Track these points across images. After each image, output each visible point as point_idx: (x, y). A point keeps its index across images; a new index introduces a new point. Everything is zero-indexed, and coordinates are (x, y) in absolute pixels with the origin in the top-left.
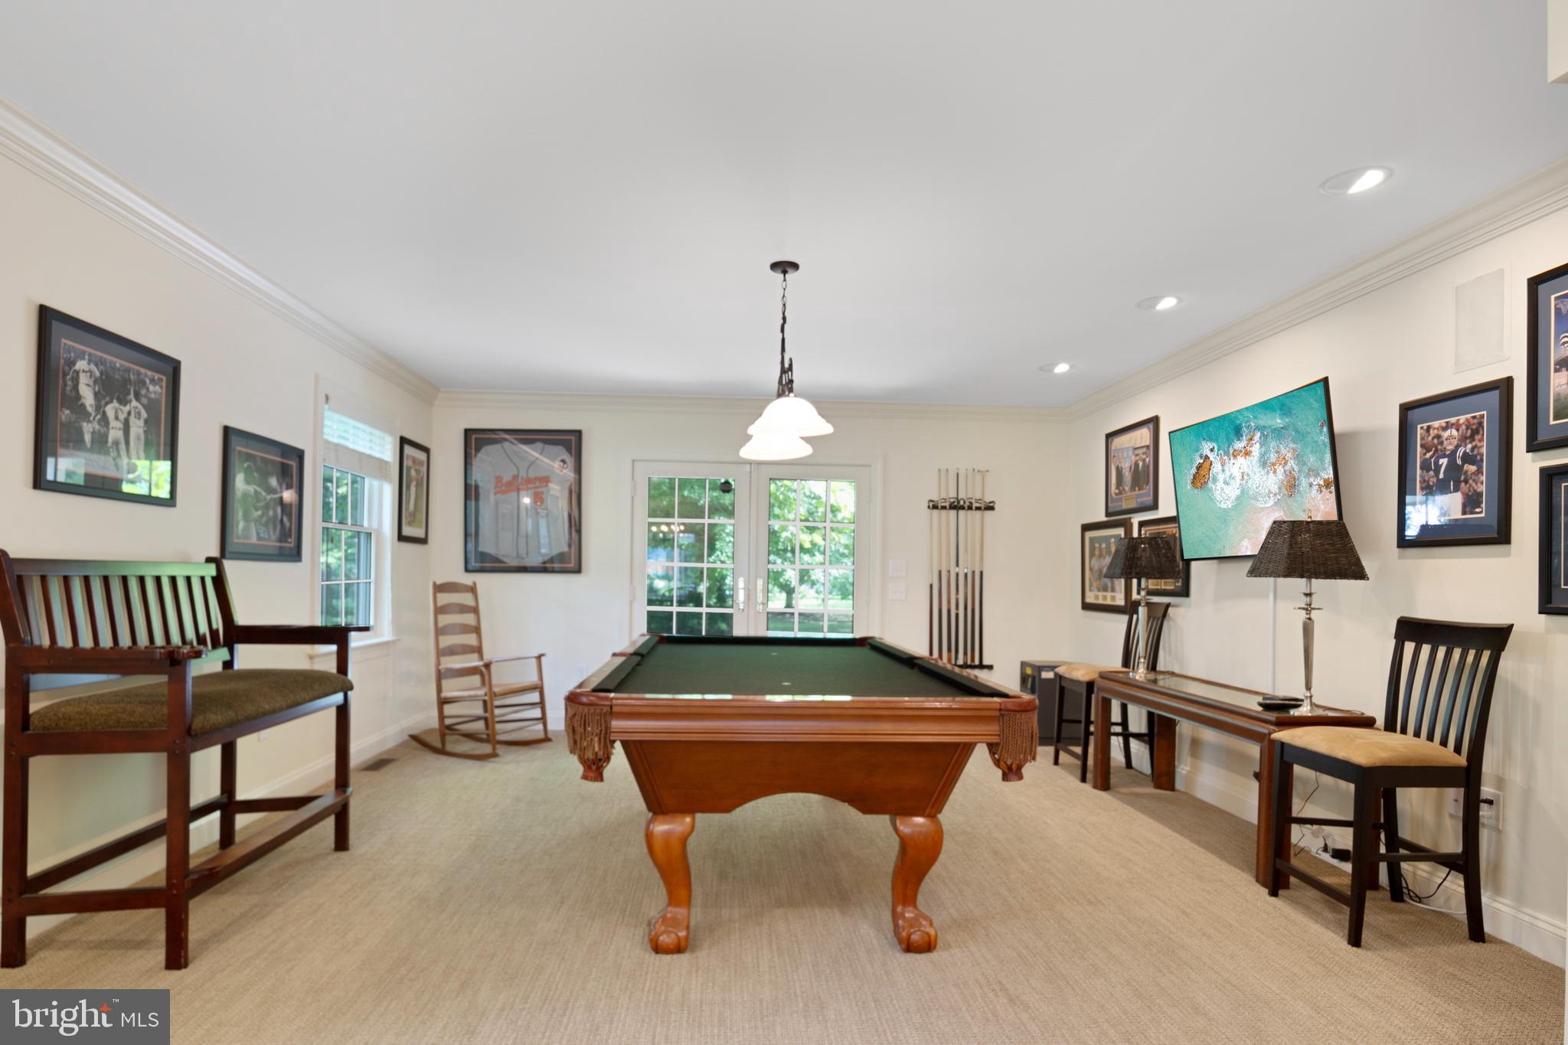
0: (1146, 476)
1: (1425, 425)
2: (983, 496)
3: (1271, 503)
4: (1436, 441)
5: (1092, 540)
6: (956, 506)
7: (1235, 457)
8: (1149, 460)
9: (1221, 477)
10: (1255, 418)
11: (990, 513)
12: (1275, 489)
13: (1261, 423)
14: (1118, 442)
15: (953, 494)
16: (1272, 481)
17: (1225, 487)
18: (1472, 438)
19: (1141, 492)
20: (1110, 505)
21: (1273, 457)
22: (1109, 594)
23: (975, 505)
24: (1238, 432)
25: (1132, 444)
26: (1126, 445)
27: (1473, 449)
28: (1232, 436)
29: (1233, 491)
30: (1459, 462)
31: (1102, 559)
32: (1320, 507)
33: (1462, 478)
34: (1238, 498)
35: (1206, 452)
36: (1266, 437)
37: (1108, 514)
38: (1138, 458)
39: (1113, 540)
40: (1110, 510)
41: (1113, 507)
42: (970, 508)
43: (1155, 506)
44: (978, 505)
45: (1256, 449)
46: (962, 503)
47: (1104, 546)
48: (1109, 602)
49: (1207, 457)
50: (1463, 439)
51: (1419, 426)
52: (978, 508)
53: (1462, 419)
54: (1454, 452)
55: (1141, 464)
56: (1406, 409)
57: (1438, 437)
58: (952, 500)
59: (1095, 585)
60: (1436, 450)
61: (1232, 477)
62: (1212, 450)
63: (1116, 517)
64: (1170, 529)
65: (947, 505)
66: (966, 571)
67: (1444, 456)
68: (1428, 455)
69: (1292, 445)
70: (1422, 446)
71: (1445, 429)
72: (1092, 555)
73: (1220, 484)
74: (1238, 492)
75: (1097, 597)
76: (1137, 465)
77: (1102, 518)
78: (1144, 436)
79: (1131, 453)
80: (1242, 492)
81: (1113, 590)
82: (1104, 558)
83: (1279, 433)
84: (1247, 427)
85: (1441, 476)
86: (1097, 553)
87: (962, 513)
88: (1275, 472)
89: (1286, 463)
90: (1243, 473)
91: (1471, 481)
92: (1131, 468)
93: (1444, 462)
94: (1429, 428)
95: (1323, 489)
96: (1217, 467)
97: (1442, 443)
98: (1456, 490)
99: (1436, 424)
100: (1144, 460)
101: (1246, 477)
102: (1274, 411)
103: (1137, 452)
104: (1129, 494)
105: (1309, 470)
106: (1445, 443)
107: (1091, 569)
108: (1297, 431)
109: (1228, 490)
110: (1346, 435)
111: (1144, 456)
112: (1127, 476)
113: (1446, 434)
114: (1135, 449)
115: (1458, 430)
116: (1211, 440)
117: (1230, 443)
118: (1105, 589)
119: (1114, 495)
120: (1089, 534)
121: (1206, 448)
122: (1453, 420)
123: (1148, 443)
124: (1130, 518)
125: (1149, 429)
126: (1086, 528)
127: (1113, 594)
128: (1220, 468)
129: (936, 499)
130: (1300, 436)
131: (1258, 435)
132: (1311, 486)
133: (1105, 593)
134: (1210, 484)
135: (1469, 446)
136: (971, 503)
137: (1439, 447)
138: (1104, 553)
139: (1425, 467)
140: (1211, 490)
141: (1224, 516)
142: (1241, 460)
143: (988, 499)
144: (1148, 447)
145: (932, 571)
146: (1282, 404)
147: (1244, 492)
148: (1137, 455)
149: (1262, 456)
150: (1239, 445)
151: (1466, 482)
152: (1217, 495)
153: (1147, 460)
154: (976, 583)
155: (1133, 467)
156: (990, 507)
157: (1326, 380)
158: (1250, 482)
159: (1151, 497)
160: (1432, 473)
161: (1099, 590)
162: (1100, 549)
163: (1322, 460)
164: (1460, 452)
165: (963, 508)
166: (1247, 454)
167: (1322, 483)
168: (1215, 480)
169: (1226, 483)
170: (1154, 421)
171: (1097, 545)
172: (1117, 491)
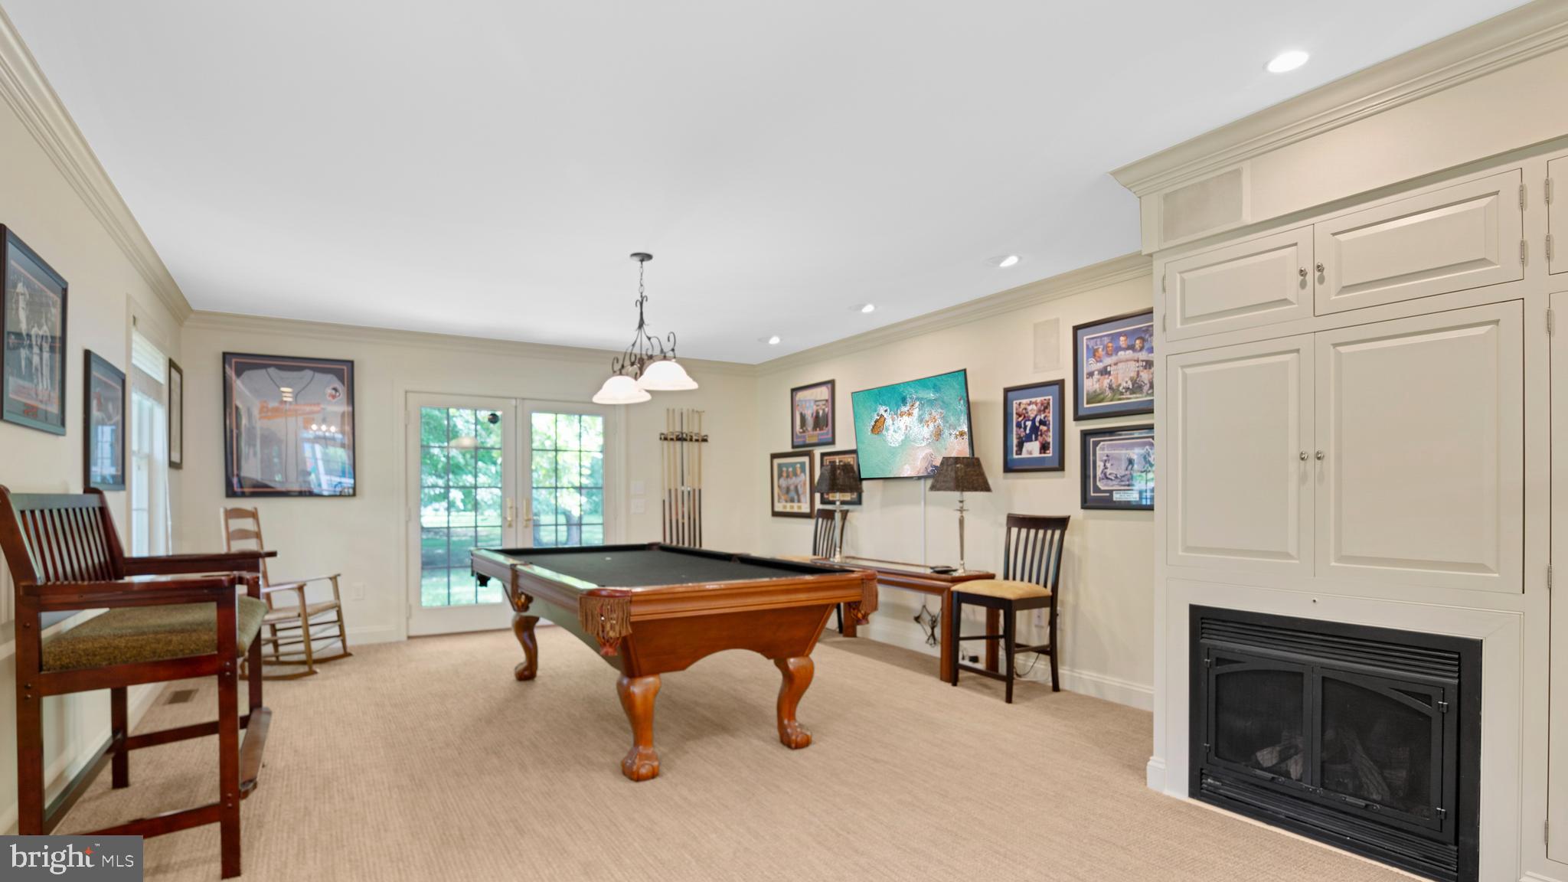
0: (824, 421)
1: (1018, 402)
2: (700, 430)
3: (924, 444)
4: (1024, 411)
5: (780, 466)
6: (681, 439)
7: (901, 416)
8: (828, 410)
9: (892, 428)
10: (916, 392)
11: (704, 444)
12: (927, 435)
13: (920, 396)
14: (800, 395)
15: (678, 429)
16: (926, 431)
17: (894, 434)
18: (1044, 411)
19: (822, 432)
20: (795, 440)
21: (927, 417)
22: (796, 505)
23: (694, 438)
24: (904, 401)
25: (813, 398)
26: (809, 398)
27: (1044, 418)
28: (900, 403)
29: (899, 437)
30: (1037, 424)
31: (789, 480)
32: (958, 448)
33: (1039, 433)
34: (902, 441)
35: (882, 412)
36: (923, 405)
37: (793, 447)
38: (818, 408)
39: (798, 466)
40: (795, 444)
41: (798, 441)
42: (691, 440)
43: (833, 442)
44: (697, 438)
45: (916, 412)
46: (684, 436)
47: (790, 469)
48: (796, 510)
49: (882, 416)
50: (1039, 411)
51: (1015, 402)
52: (697, 440)
53: (1039, 399)
54: (1034, 419)
55: (821, 412)
56: (1007, 391)
57: (1026, 409)
58: (677, 434)
59: (783, 497)
60: (1025, 417)
61: (899, 428)
62: (886, 411)
63: (801, 449)
64: (849, 459)
65: (674, 437)
66: (689, 489)
67: (1029, 420)
68: (1020, 419)
69: (940, 410)
70: (1017, 414)
71: (1029, 404)
72: (780, 476)
73: (891, 432)
74: (903, 437)
75: (785, 507)
76: (817, 413)
77: (789, 449)
78: (823, 393)
79: (812, 404)
80: (906, 438)
81: (799, 501)
82: (791, 478)
83: (931, 403)
84: (911, 398)
85: (1028, 431)
86: (785, 474)
87: (685, 443)
88: (928, 426)
89: (935, 421)
90: (906, 426)
91: (1044, 436)
92: (812, 414)
93: (1029, 424)
94: (1020, 404)
95: (958, 437)
96: (889, 422)
97: (1027, 413)
98: (1036, 439)
99: (1024, 401)
100: (824, 410)
101: (908, 429)
102: (928, 388)
103: (817, 403)
104: (811, 433)
105: (950, 425)
106: (1030, 413)
107: (779, 486)
108: (943, 402)
109: (896, 436)
110: (977, 404)
111: (824, 407)
112: (810, 421)
113: (1030, 408)
114: (816, 401)
115: (1036, 405)
116: (885, 405)
117: (898, 407)
118: (792, 501)
119: (798, 433)
120: (776, 461)
121: (881, 410)
122: (1033, 400)
123: (827, 398)
124: (813, 450)
125: (828, 388)
126: (774, 456)
127: (799, 504)
128: (891, 422)
129: (665, 432)
130: (945, 405)
131: (918, 403)
132: (950, 434)
133: (792, 504)
134: (884, 432)
135: (1043, 416)
136: (692, 437)
137: (1026, 415)
138: (791, 474)
139: (1019, 425)
140: (884, 436)
141: (893, 451)
142: (905, 418)
143: (703, 434)
144: (827, 401)
145: (664, 489)
146: (934, 383)
147: (907, 437)
148: (817, 406)
149: (920, 416)
150: (905, 409)
151: (1041, 435)
152: (889, 438)
153: (826, 410)
154: (696, 497)
155: (814, 415)
156: (705, 440)
157: (965, 370)
158: (911, 432)
159: (830, 436)
160: (1022, 430)
161: (786, 501)
162: (787, 472)
163: (959, 420)
164: (1038, 419)
165: (685, 440)
166: (910, 414)
167: (958, 433)
168: (887, 430)
169: (895, 431)
170: (831, 383)
171: (784, 469)
172: (801, 430)
